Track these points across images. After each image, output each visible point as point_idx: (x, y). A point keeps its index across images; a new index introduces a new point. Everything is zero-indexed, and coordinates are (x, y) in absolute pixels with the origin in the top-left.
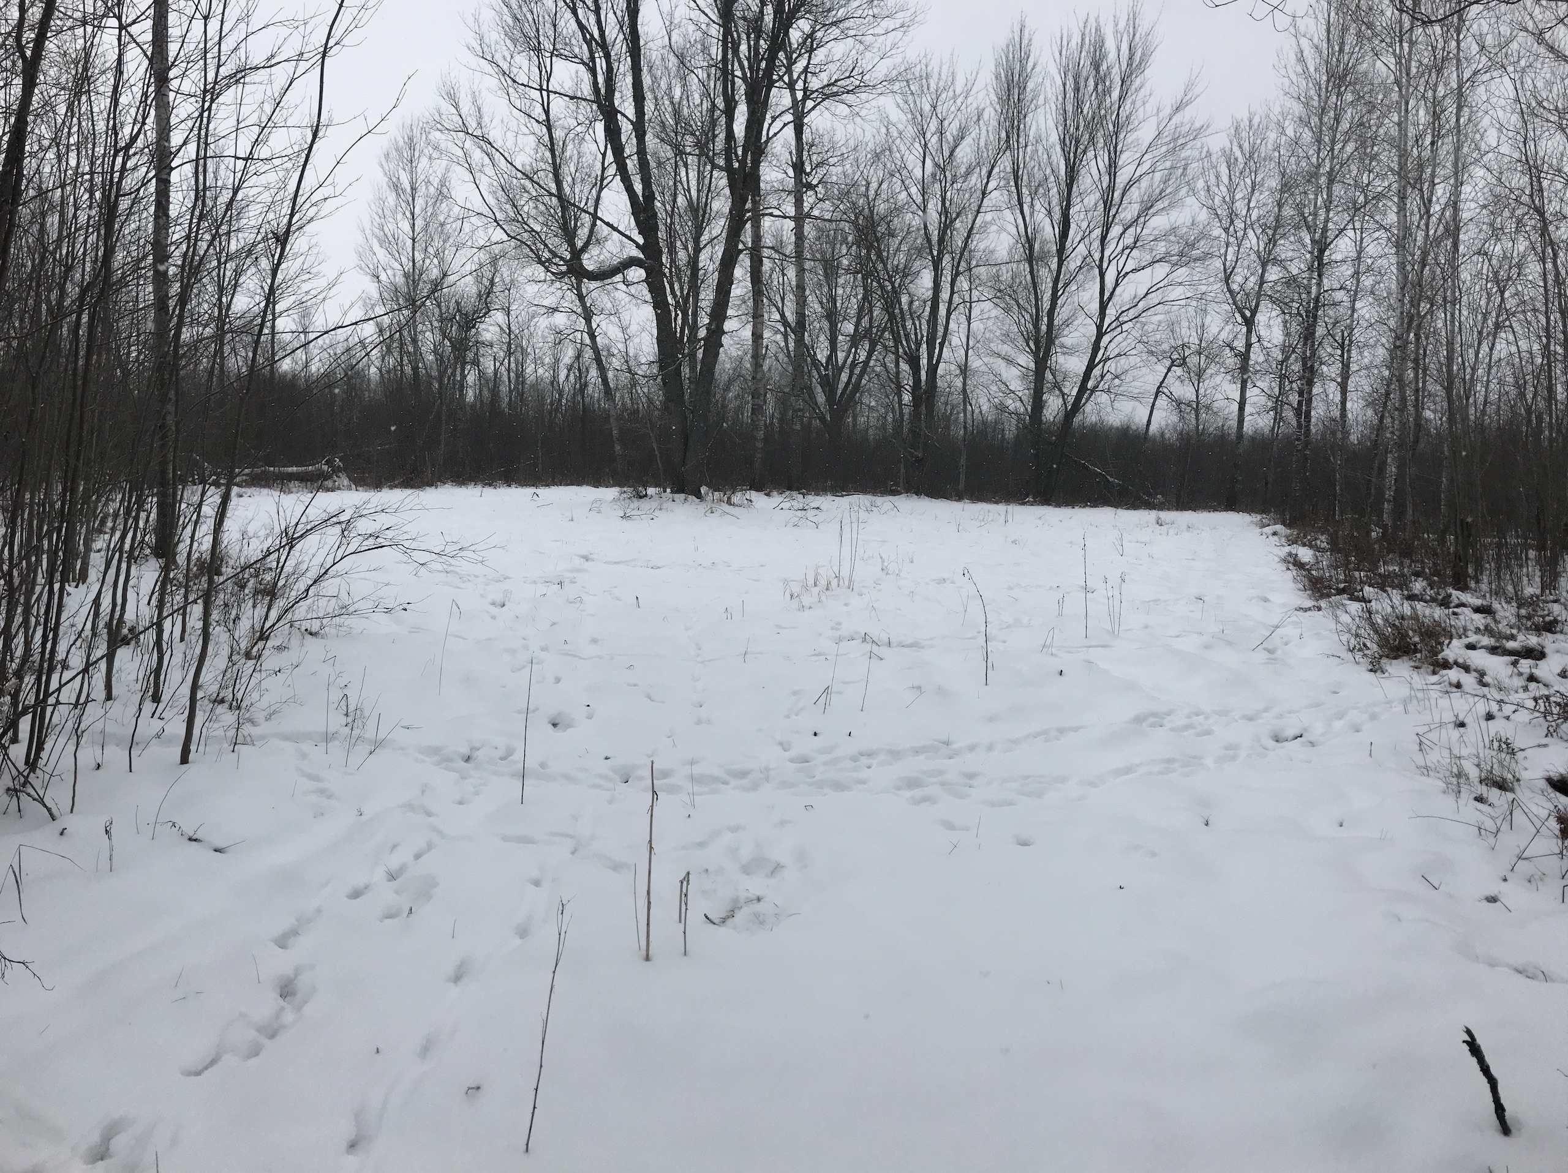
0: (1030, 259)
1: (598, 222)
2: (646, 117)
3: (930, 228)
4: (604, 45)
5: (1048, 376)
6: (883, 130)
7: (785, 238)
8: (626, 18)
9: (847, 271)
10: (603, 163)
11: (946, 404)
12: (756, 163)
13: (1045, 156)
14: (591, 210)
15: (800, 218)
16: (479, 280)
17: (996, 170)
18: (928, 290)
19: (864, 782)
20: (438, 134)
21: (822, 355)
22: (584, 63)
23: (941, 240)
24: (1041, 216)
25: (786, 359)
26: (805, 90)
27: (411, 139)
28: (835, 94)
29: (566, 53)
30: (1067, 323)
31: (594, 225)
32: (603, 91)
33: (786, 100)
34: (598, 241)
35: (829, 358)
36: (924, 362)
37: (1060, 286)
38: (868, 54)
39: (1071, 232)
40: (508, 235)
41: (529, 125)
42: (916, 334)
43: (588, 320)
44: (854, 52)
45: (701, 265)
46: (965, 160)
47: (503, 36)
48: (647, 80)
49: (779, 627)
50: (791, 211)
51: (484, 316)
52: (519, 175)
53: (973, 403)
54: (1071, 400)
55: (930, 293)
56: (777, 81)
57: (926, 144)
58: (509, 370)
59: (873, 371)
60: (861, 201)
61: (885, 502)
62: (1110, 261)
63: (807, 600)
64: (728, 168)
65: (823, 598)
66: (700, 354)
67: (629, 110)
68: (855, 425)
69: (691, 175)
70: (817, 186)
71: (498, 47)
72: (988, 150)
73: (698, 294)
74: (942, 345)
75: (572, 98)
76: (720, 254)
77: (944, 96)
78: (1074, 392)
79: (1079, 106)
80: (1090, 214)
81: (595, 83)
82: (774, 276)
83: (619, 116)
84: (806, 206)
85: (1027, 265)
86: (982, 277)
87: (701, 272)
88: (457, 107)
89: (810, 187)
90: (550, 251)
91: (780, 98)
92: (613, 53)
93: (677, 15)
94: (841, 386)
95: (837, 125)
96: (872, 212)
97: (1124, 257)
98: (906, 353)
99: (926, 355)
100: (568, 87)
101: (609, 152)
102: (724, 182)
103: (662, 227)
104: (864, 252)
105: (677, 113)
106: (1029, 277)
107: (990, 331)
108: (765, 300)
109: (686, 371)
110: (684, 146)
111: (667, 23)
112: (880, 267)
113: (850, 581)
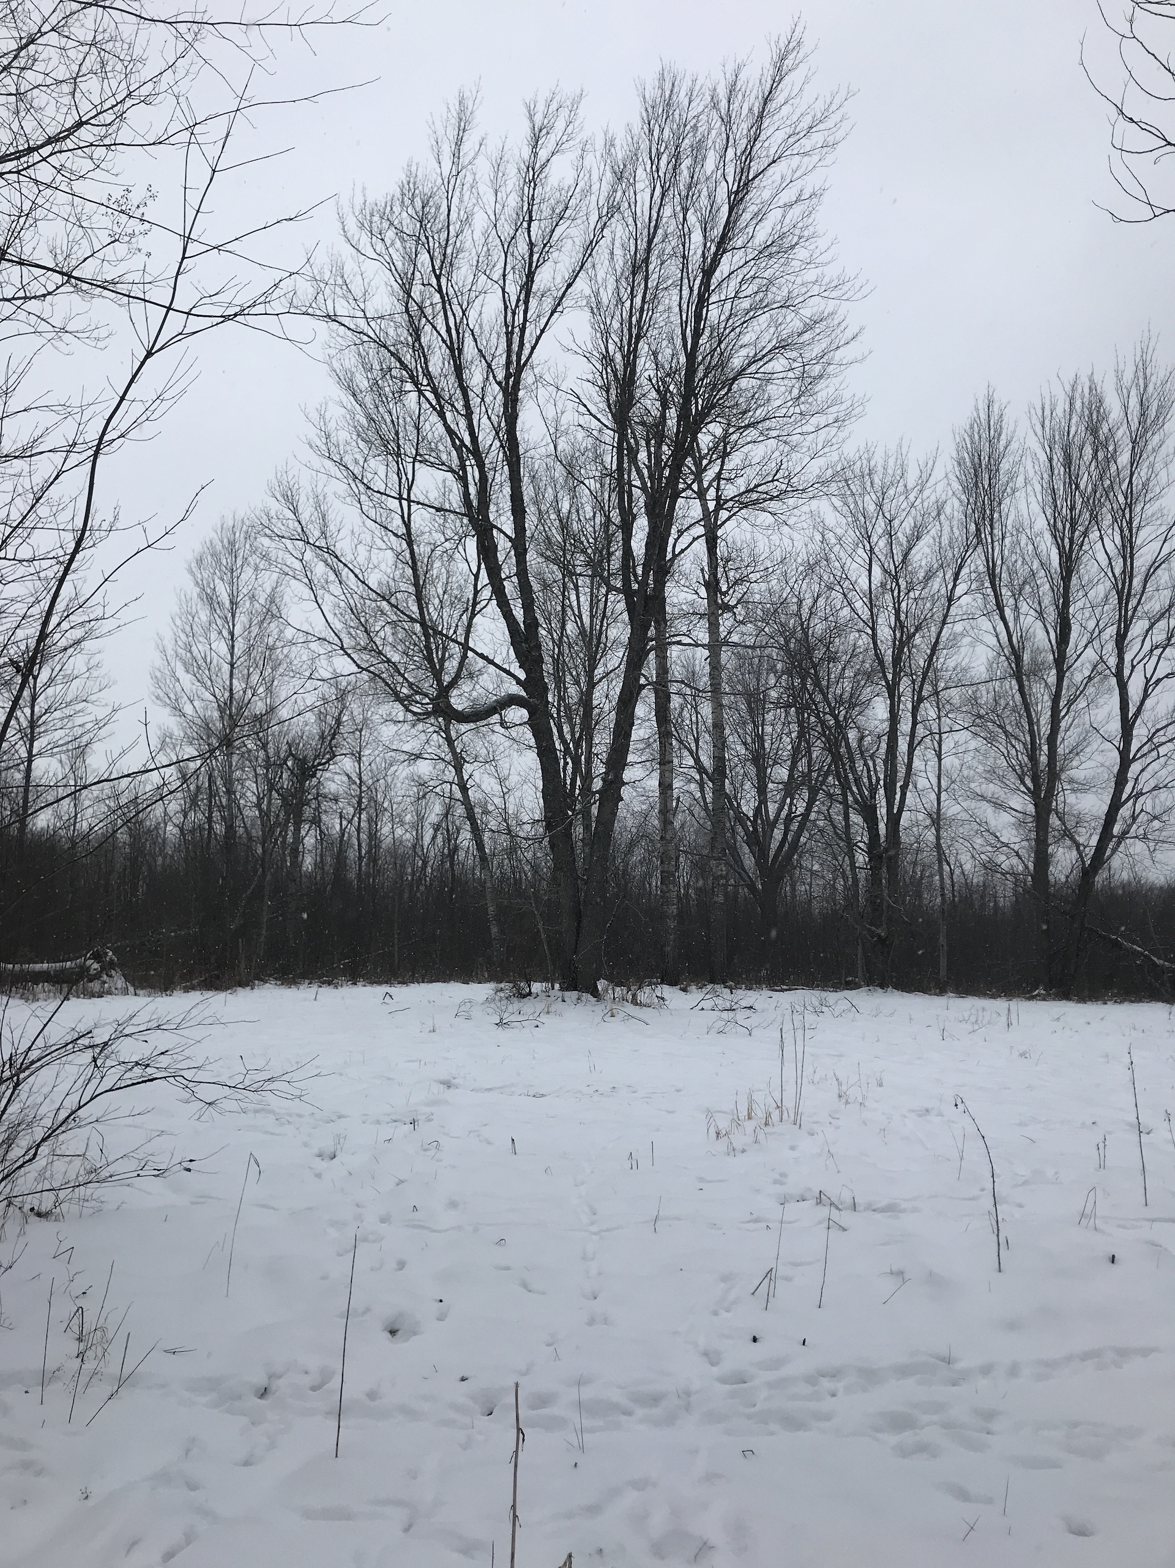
0: (1018, 674)
1: (470, 654)
2: (528, 534)
3: (882, 647)
4: (476, 453)
5: (1054, 821)
6: (818, 537)
7: (697, 668)
8: (503, 424)
9: (777, 705)
10: (475, 586)
11: (915, 863)
12: (660, 584)
13: (1031, 547)
14: (461, 639)
15: (715, 646)
16: (321, 717)
17: (965, 571)
18: (882, 721)
19: (828, 1417)
20: (266, 541)
21: (748, 807)
22: (452, 471)
23: (897, 660)
24: (1030, 619)
25: (703, 813)
26: (718, 498)
27: (232, 543)
28: (755, 502)
29: (432, 460)
30: (1076, 751)
31: (464, 657)
32: (475, 503)
33: (695, 510)
34: (471, 676)
35: (757, 811)
36: (882, 811)
37: (1062, 704)
38: (795, 456)
39: (1074, 635)
40: (358, 666)
41: (385, 538)
42: (869, 778)
43: (459, 769)
44: (777, 454)
45: (595, 703)
46: (923, 563)
47: (355, 437)
48: (528, 492)
49: (701, 1180)
50: (704, 637)
51: (328, 762)
52: (373, 596)
53: (952, 862)
54: (1090, 852)
55: (885, 726)
56: (684, 490)
57: (872, 550)
58: (358, 830)
59: (816, 825)
60: (792, 621)
61: (839, 1000)
62: (1133, 667)
63: (739, 1140)
64: (626, 590)
65: (761, 1136)
66: (595, 810)
67: (506, 523)
68: (794, 896)
69: (582, 599)
70: (735, 606)
71: (348, 448)
72: (952, 548)
73: (592, 739)
74: (904, 788)
75: (438, 510)
76: (618, 690)
77: (891, 492)
78: (1094, 841)
79: (1073, 482)
80: (1098, 611)
81: (466, 494)
82: (686, 714)
83: (495, 532)
84: (723, 631)
85: (1014, 682)
86: (954, 701)
87: (595, 712)
88: (295, 512)
89: (727, 608)
90: (411, 685)
91: (689, 509)
92: (487, 461)
93: (564, 421)
94: (774, 845)
95: (759, 536)
96: (806, 634)
97: (1154, 659)
98: (856, 801)
99: (884, 803)
100: (434, 497)
101: (483, 573)
102: (622, 606)
103: (547, 659)
104: (797, 682)
105: (564, 526)
106: (1018, 697)
107: (969, 768)
108: (674, 742)
109: (578, 831)
110: (574, 566)
111: (552, 430)
112: (819, 698)
113: (796, 1114)
